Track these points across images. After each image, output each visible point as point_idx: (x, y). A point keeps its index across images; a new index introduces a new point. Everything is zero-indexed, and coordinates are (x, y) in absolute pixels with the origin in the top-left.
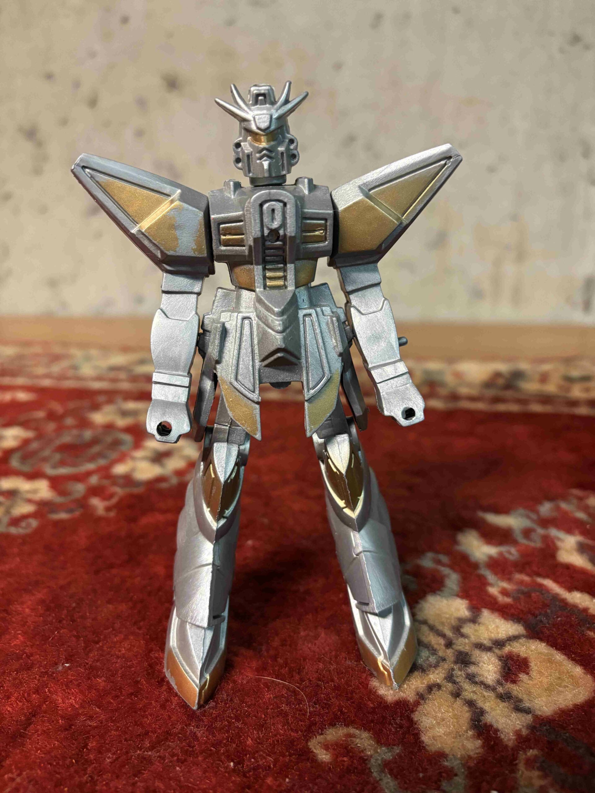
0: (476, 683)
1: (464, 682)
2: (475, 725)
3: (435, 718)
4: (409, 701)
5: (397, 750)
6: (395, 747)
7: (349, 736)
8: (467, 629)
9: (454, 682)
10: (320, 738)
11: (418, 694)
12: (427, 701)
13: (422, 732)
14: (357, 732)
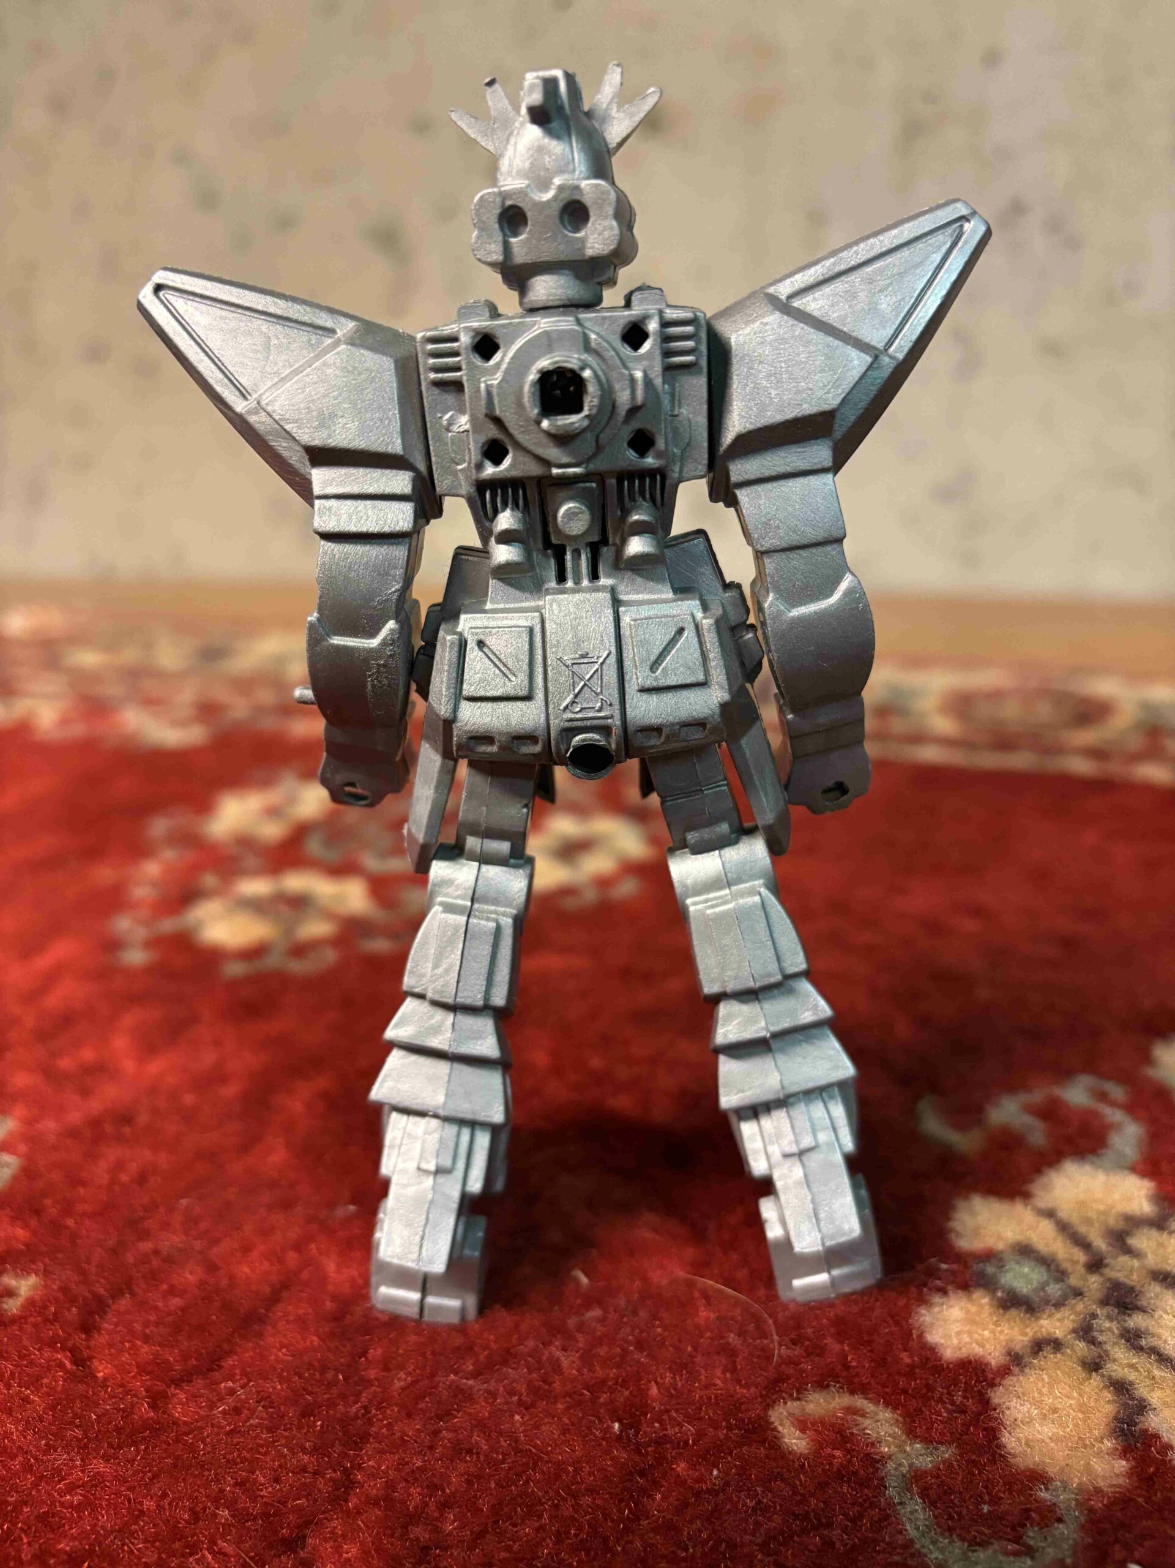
0: (1141, 1349)
1: (1115, 1344)
2: (1123, 1430)
3: (1038, 1404)
4: (987, 1364)
5: (947, 1453)
6: (942, 1448)
7: (851, 1410)
8: (1142, 1241)
9: (1093, 1342)
10: (792, 1405)
11: (1009, 1354)
12: (1027, 1370)
13: (1005, 1428)
14: (869, 1407)
